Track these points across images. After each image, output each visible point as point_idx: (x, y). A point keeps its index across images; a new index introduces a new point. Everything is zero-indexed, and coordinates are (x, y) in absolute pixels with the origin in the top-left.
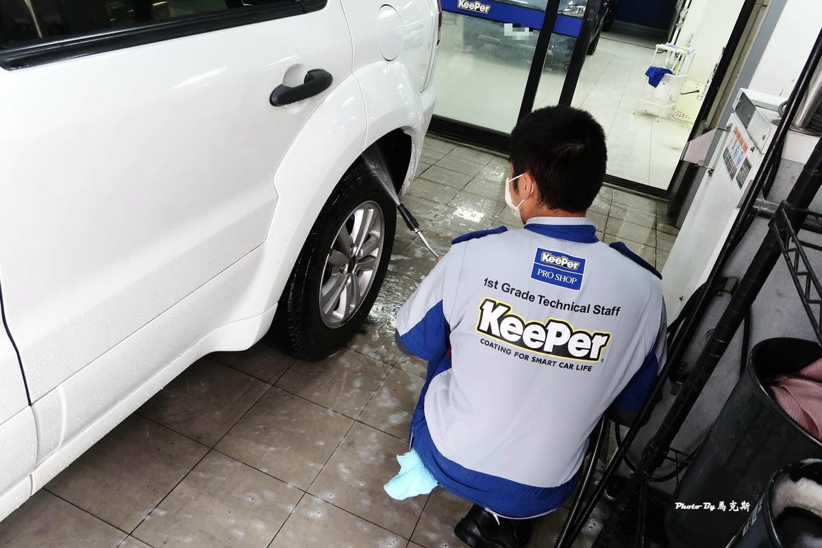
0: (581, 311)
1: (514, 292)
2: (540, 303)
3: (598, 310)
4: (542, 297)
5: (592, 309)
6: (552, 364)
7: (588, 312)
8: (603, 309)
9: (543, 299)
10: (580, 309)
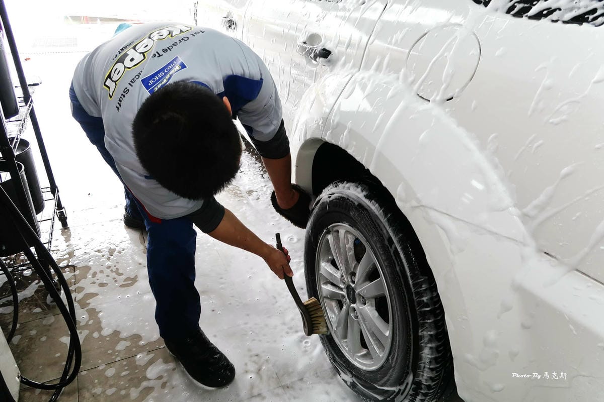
0: (134, 79)
1: (178, 42)
2: (157, 52)
3: (126, 91)
4: (160, 56)
5: (129, 87)
6: (121, 51)
7: (129, 84)
8: (124, 96)
9: (157, 55)
10: (135, 79)
